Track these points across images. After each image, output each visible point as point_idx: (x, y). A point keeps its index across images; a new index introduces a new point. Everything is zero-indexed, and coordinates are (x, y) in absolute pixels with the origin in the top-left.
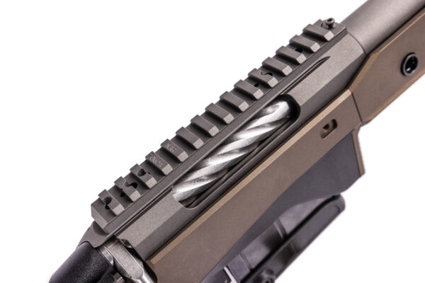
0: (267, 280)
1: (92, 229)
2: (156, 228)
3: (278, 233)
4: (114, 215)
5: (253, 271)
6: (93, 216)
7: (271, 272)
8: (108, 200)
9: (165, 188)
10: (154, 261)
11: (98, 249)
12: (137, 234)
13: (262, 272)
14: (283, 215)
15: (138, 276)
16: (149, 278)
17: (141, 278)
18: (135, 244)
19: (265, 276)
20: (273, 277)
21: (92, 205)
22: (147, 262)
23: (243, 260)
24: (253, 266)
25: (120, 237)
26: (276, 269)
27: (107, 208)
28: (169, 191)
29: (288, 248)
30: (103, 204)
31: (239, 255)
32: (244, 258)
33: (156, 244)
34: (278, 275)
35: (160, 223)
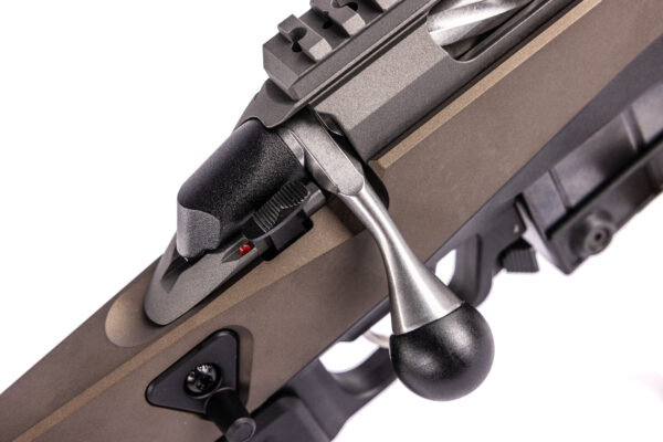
0: (598, 231)
1: (265, 93)
2: (392, 96)
3: (626, 140)
4: (309, 60)
5: (571, 211)
6: (267, 66)
7: (606, 216)
8: (299, 33)
9: (413, 16)
10: (386, 161)
11: (277, 131)
12: (355, 105)
13: (589, 213)
14: (641, 99)
15: (352, 188)
16: (375, 196)
17: (357, 194)
18: (349, 123)
19: (595, 223)
20: (611, 226)
21: (265, 46)
22: (371, 163)
23: (553, 187)
24: (573, 202)
25: (321, 108)
26: (617, 211)
27: (297, 48)
28: (420, 21)
29: (646, 170)
30: (288, 43)
31: (547, 175)
32: (557, 182)
33: (389, 129)
34: (621, 224)
35: (401, 86)
